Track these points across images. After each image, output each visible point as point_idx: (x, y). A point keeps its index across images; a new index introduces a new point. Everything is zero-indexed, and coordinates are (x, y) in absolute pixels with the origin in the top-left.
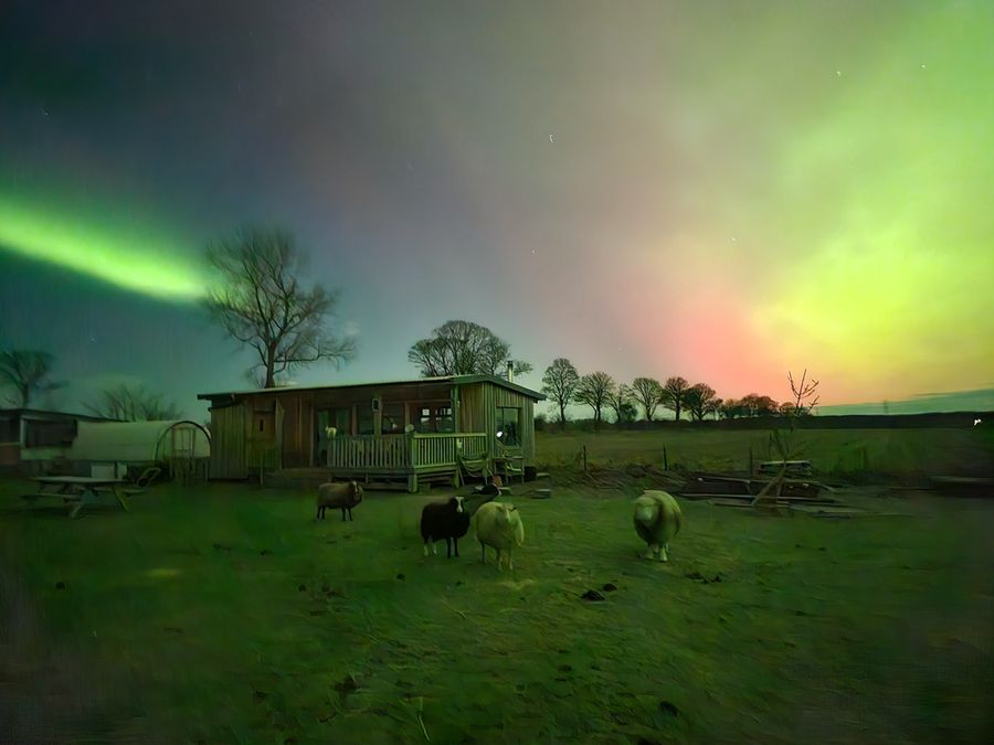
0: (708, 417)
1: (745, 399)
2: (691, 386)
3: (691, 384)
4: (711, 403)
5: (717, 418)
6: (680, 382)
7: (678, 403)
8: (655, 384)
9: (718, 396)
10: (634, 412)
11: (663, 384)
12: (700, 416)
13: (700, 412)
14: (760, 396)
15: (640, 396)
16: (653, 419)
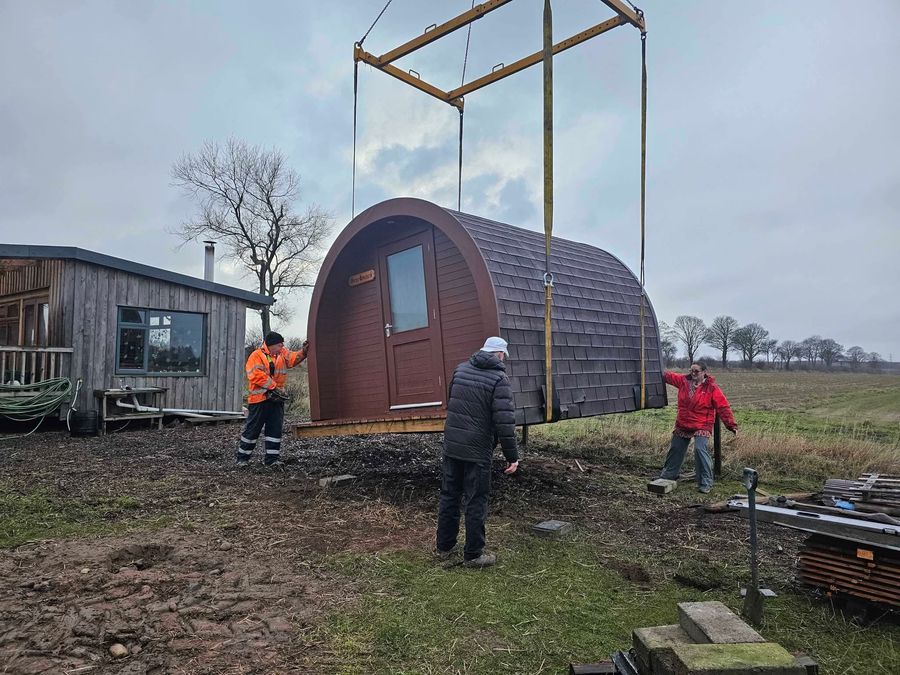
0: (759, 357)
1: (806, 342)
2: (741, 327)
3: (742, 324)
4: (764, 344)
5: (771, 360)
6: (729, 321)
7: (725, 342)
8: (698, 322)
9: (771, 337)
10: (673, 350)
11: (709, 323)
12: (751, 358)
13: (751, 351)
14: (823, 339)
15: (682, 334)
16: (696, 358)
